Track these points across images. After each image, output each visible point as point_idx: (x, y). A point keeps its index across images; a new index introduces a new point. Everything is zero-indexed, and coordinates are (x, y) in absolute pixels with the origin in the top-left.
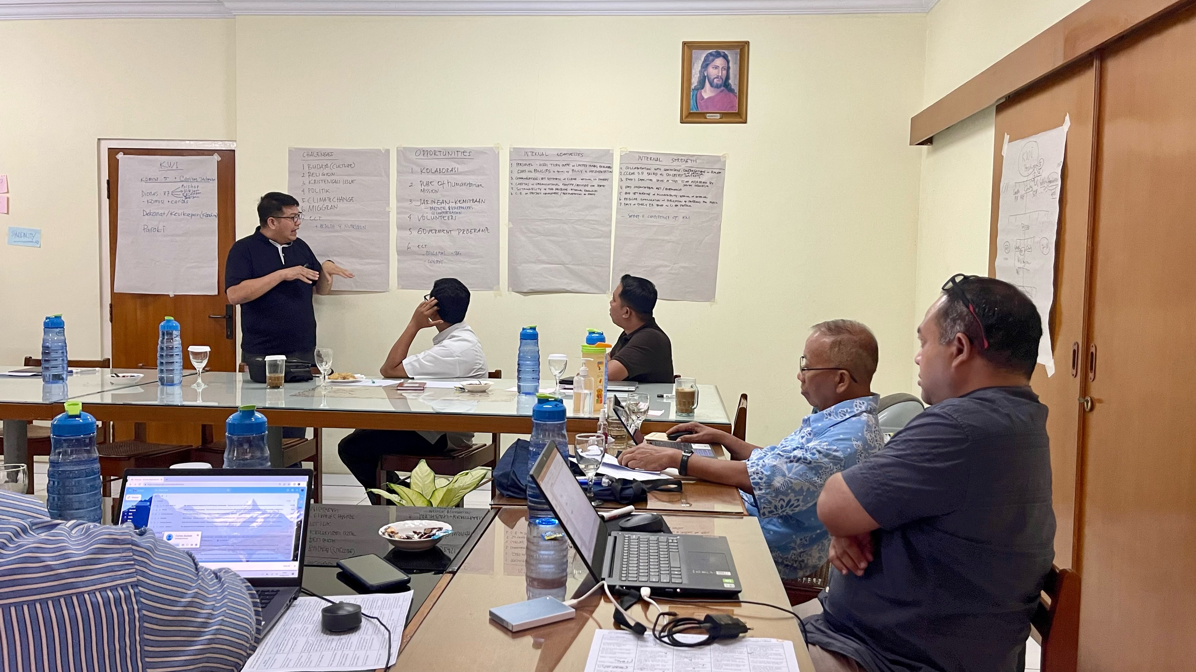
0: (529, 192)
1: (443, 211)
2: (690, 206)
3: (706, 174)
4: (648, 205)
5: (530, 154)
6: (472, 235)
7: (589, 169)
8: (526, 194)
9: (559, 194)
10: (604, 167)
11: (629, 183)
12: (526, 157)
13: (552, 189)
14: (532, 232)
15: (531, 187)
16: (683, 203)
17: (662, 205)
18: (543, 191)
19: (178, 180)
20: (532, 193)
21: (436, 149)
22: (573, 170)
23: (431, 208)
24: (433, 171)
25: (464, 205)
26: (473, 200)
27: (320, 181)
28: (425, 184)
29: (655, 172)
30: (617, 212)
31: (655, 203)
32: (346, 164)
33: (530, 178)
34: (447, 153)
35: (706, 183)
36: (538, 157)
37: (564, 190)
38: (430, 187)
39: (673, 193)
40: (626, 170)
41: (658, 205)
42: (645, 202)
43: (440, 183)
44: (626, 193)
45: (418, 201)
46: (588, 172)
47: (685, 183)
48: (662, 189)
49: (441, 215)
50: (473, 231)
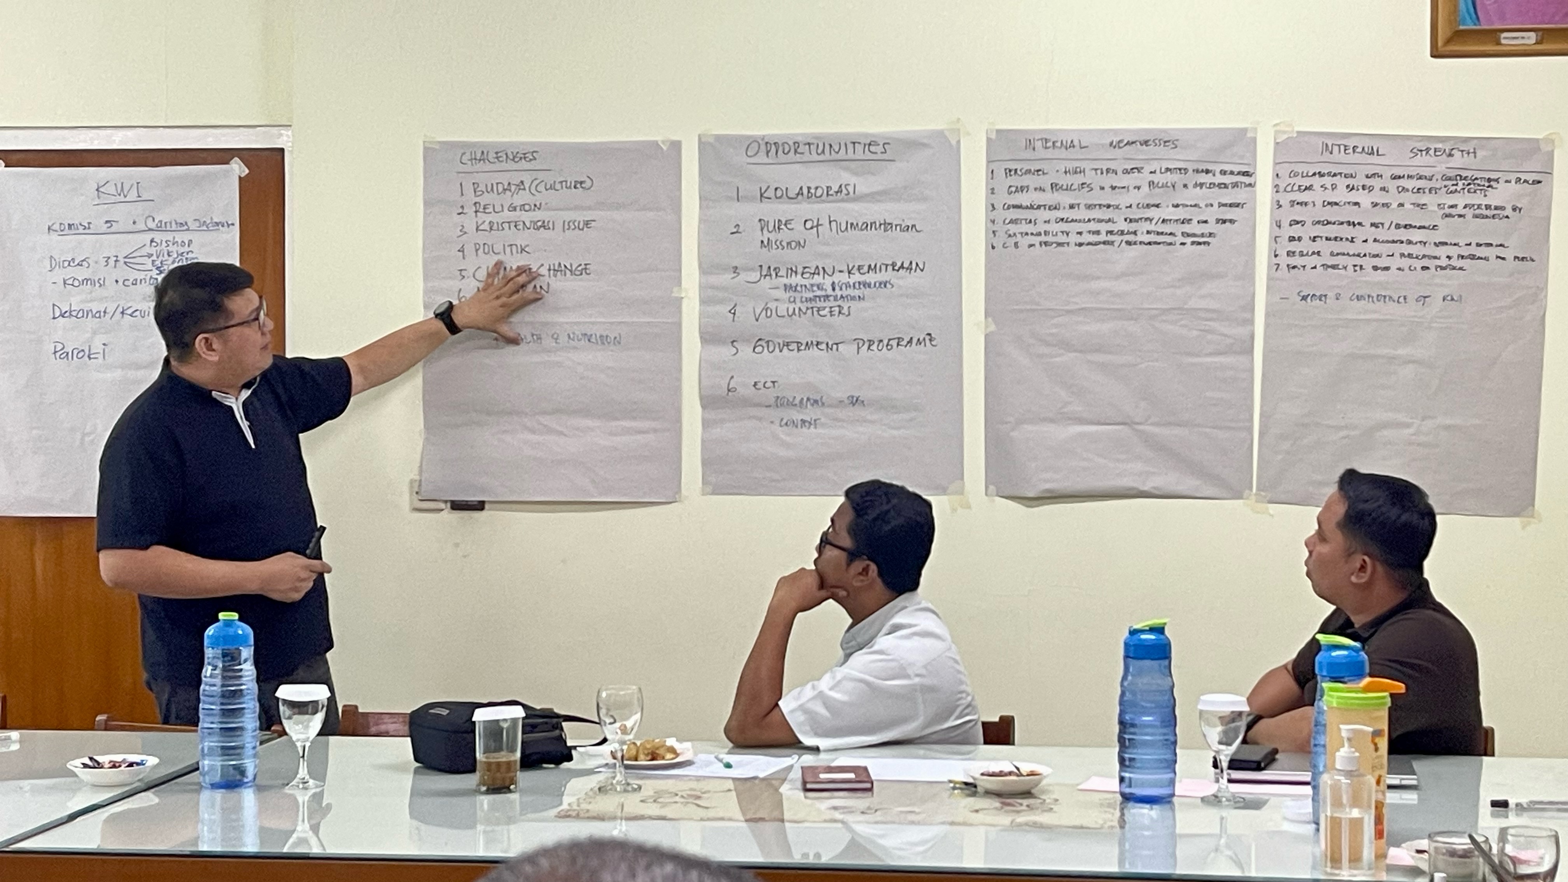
0: (1036, 240)
1: (819, 293)
2: (1461, 269)
3: (1501, 185)
4: (1350, 268)
5: (1038, 144)
6: (890, 354)
7: (1192, 178)
8: (1031, 246)
9: (1116, 244)
10: (1232, 173)
11: (1298, 213)
12: (1029, 154)
13: (1098, 233)
14: (1048, 344)
15: (1042, 228)
16: (1444, 262)
17: (1387, 269)
18: (1074, 238)
19: (141, 226)
20: (1046, 243)
21: (799, 139)
22: (1151, 184)
23: (787, 288)
24: (792, 194)
25: (871, 278)
26: (894, 265)
27: (506, 226)
28: (771, 229)
29: (1368, 182)
30: (1268, 288)
31: (1368, 262)
32: (571, 179)
33: (1039, 207)
34: (827, 147)
35: (1502, 208)
36: (1063, 153)
37: (1129, 233)
38: (785, 235)
39: (1416, 235)
40: (1292, 181)
41: (1375, 268)
42: (1340, 261)
43: (809, 225)
44: (1292, 239)
45: (752, 269)
46: (1190, 186)
47: (1448, 211)
48: (1386, 226)
49: (813, 304)
50: (894, 343)
